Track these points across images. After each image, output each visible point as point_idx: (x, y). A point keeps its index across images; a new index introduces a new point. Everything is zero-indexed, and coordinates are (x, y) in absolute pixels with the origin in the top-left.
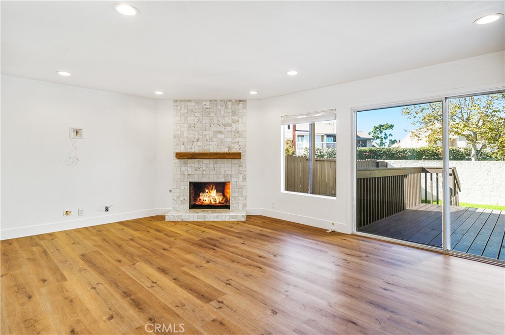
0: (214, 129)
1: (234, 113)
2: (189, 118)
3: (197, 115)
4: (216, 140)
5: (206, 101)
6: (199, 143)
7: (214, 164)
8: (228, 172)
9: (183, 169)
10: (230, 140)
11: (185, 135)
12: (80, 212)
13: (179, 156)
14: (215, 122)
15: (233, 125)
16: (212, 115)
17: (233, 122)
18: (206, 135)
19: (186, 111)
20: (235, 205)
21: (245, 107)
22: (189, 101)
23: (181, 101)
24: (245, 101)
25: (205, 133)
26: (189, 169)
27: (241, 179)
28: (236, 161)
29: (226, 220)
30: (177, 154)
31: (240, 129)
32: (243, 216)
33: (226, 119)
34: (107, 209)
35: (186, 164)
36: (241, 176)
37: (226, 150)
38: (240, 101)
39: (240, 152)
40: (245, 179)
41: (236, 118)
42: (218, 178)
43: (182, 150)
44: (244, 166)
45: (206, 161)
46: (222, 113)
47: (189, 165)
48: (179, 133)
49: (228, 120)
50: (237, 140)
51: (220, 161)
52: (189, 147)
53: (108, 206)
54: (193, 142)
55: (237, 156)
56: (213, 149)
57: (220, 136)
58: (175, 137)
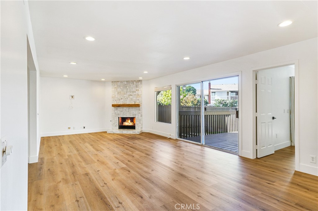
0: (128, 94)
1: (137, 86)
2: (118, 89)
3: (121, 88)
4: (129, 99)
5: (125, 81)
6: (122, 100)
7: (129, 109)
8: (134, 113)
9: (116, 111)
10: (135, 98)
11: (117, 96)
12: (74, 128)
13: (113, 106)
14: (129, 91)
15: (136, 92)
16: (127, 87)
17: (136, 91)
18: (125, 97)
19: (117, 86)
20: (137, 128)
21: (141, 83)
22: (118, 82)
23: (115, 82)
24: (142, 81)
25: (125, 95)
26: (118, 111)
27: (140, 116)
28: (138, 108)
29: (131, 133)
30: (112, 105)
31: (139, 94)
32: (138, 132)
33: (133, 89)
34: (84, 128)
35: (117, 109)
36: (140, 115)
37: (133, 103)
38: (139, 81)
39: (140, 104)
40: (141, 116)
41: (138, 89)
42: (130, 115)
43: (115, 103)
44: (141, 110)
45: (125, 108)
46: (132, 86)
47: (118, 110)
48: (114, 96)
49: (134, 90)
50: (138, 98)
51: (131, 108)
52: (118, 102)
53: (84, 126)
54: (120, 99)
55: (138, 106)
56: (128, 103)
57: (131, 97)
58: (112, 98)
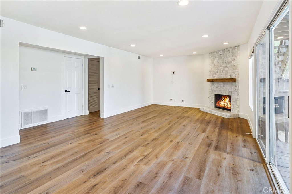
0: (224, 65)
1: (233, 55)
2: (214, 61)
3: (217, 59)
4: (224, 71)
5: (220, 51)
6: (218, 74)
7: (224, 85)
8: (230, 90)
9: (212, 87)
10: (231, 71)
11: (213, 70)
12: (174, 101)
13: (208, 80)
14: (224, 62)
15: (232, 62)
16: (223, 58)
17: (232, 60)
18: (220, 69)
19: (213, 57)
20: (233, 110)
21: (238, 50)
22: (214, 52)
23: (211, 53)
24: (239, 46)
25: (221, 68)
26: (214, 87)
27: (236, 95)
28: (234, 83)
31: (236, 64)
33: (229, 59)
34: (183, 101)
35: (213, 84)
36: (236, 93)
37: (229, 77)
38: (236, 47)
39: (236, 78)
40: (238, 95)
41: (234, 58)
42: (225, 93)
43: (211, 77)
44: (237, 86)
45: (220, 83)
46: (227, 56)
47: (214, 85)
48: (210, 69)
49: (230, 60)
50: (234, 71)
51: (226, 83)
52: (214, 76)
54: (216, 73)
55: (234, 81)
56: (223, 77)
57: (226, 69)
58: (209, 72)
